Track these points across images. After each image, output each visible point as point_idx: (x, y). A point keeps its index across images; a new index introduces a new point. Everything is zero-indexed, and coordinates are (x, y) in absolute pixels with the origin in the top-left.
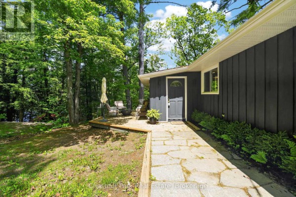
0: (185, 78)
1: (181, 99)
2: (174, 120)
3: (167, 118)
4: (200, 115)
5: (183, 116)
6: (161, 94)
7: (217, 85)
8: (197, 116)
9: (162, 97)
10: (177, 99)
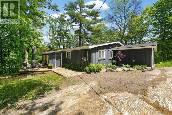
0: (61, 53)
1: (60, 60)
2: (58, 67)
3: (55, 67)
4: (66, 64)
5: (61, 65)
6: (53, 58)
7: (70, 55)
8: (65, 64)
9: (54, 59)
10: (58, 60)
